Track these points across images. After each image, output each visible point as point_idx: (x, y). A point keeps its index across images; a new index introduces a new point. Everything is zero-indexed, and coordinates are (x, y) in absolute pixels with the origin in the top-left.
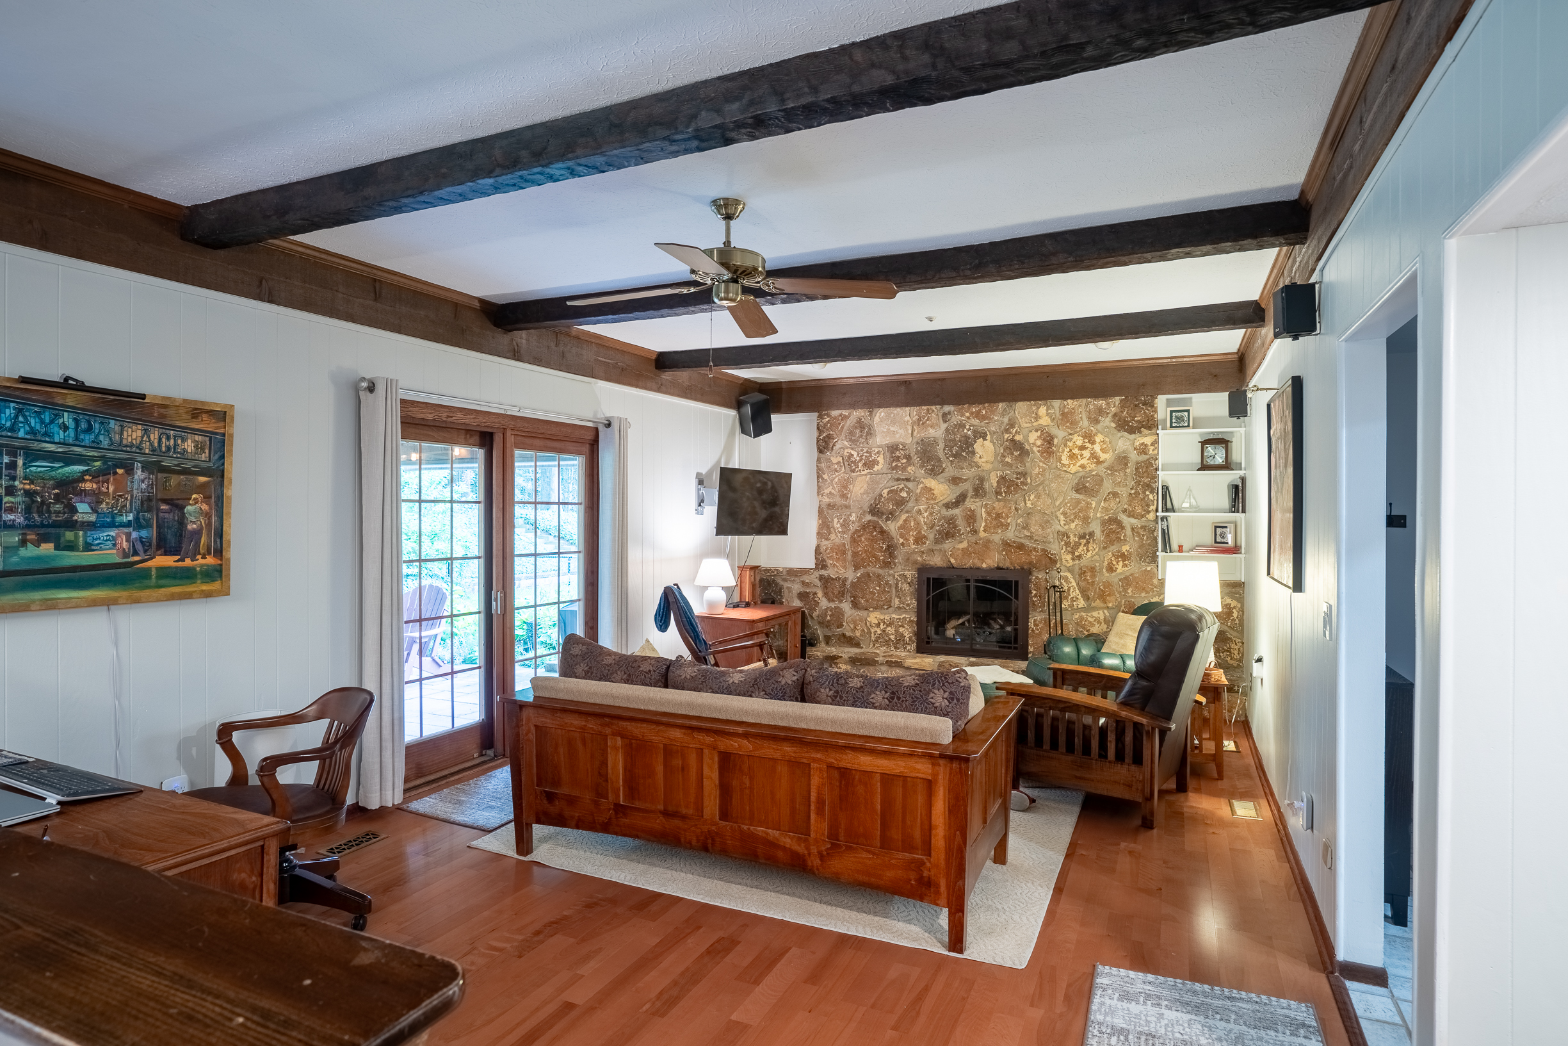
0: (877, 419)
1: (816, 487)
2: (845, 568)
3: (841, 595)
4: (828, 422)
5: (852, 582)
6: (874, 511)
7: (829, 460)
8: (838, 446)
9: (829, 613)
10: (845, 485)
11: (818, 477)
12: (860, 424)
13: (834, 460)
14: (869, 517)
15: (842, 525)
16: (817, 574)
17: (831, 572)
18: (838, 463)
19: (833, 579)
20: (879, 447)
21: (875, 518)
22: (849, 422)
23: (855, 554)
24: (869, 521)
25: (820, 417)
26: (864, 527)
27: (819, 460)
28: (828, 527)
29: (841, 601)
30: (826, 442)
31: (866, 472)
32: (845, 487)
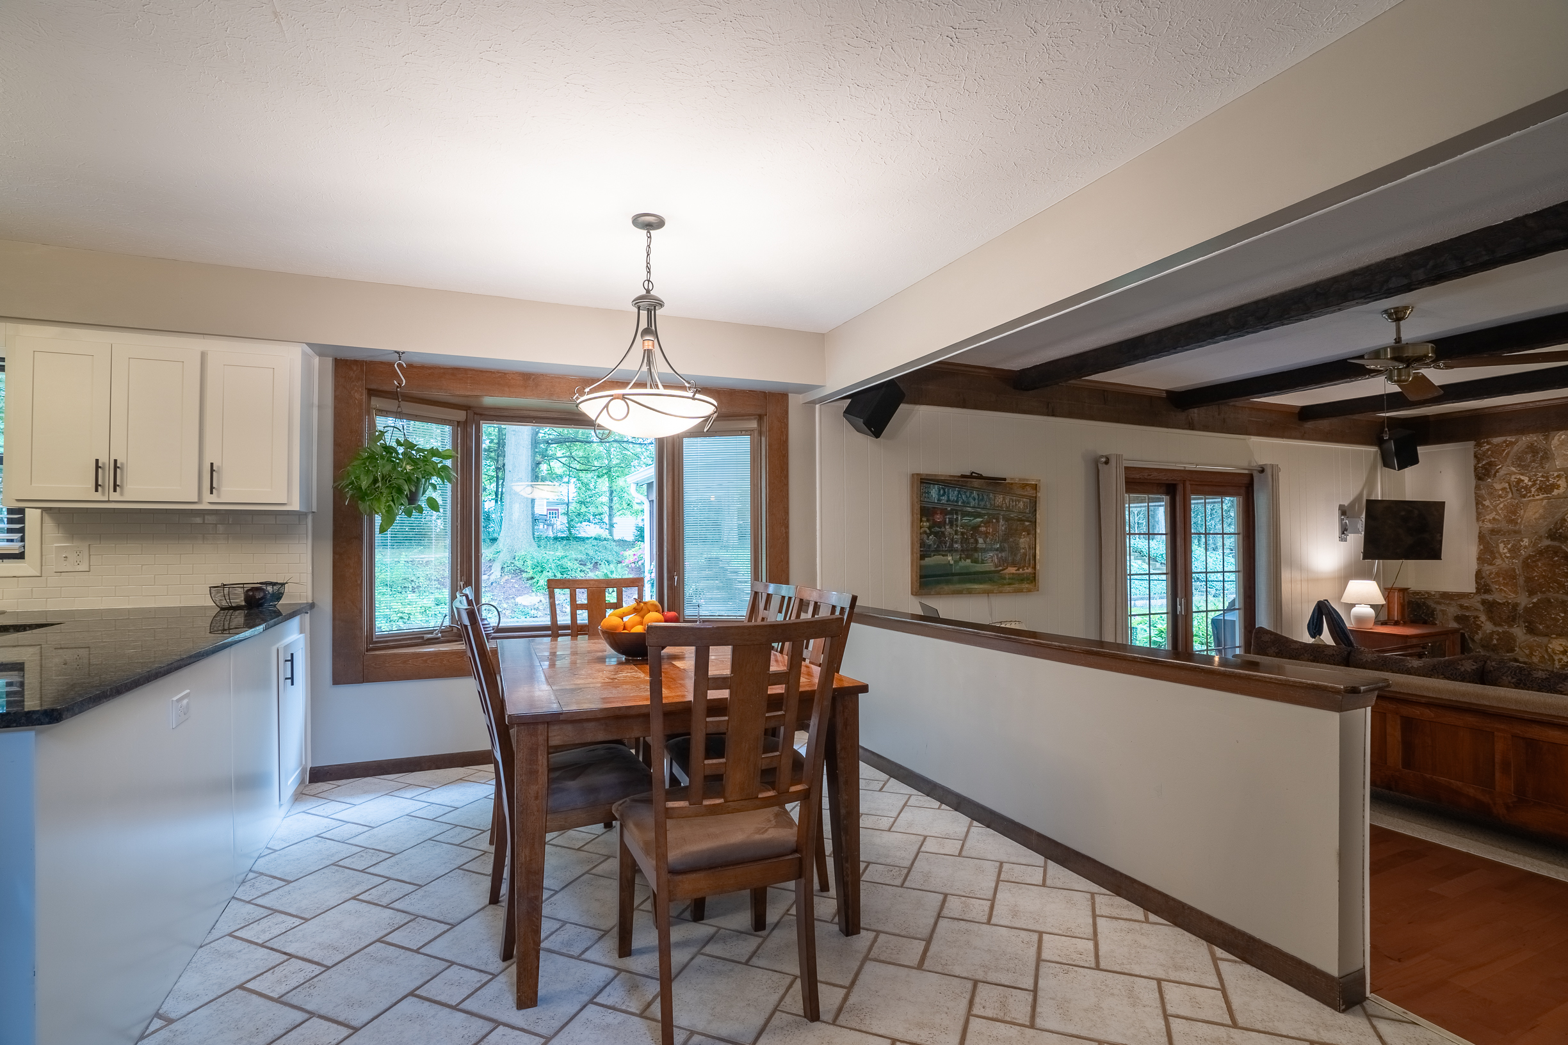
0: (1555, 442)
1: (1475, 514)
2: (1516, 593)
3: (1512, 619)
4: (1488, 450)
5: (1526, 607)
6: (1552, 535)
7: (1491, 486)
8: (1502, 472)
9: (1496, 636)
10: (1512, 513)
11: (1477, 504)
12: (1532, 449)
13: (1498, 486)
14: (1547, 542)
15: (1510, 551)
16: (1478, 598)
17: (1498, 597)
18: (1503, 489)
19: (1499, 604)
20: (1559, 470)
21: (1556, 543)
22: (1516, 448)
23: (1529, 580)
24: (1548, 546)
25: (1479, 445)
26: (1541, 553)
27: (1477, 487)
28: (1492, 553)
29: (1512, 626)
30: (1486, 469)
31: (1541, 496)
32: (1514, 513)
